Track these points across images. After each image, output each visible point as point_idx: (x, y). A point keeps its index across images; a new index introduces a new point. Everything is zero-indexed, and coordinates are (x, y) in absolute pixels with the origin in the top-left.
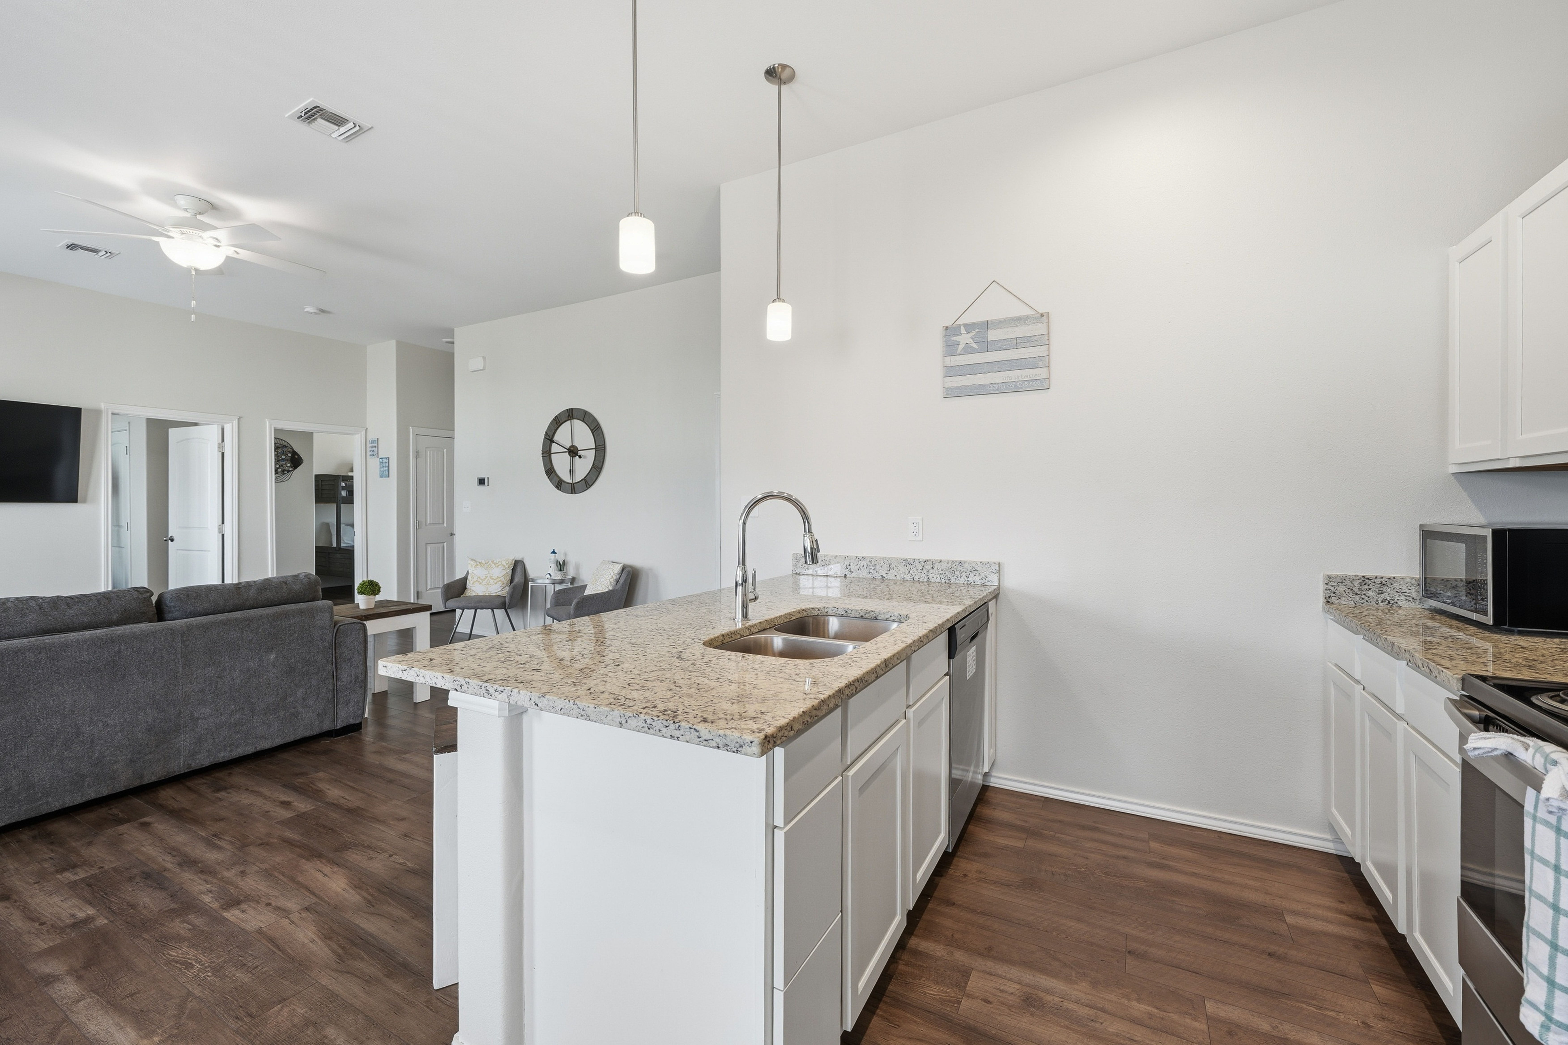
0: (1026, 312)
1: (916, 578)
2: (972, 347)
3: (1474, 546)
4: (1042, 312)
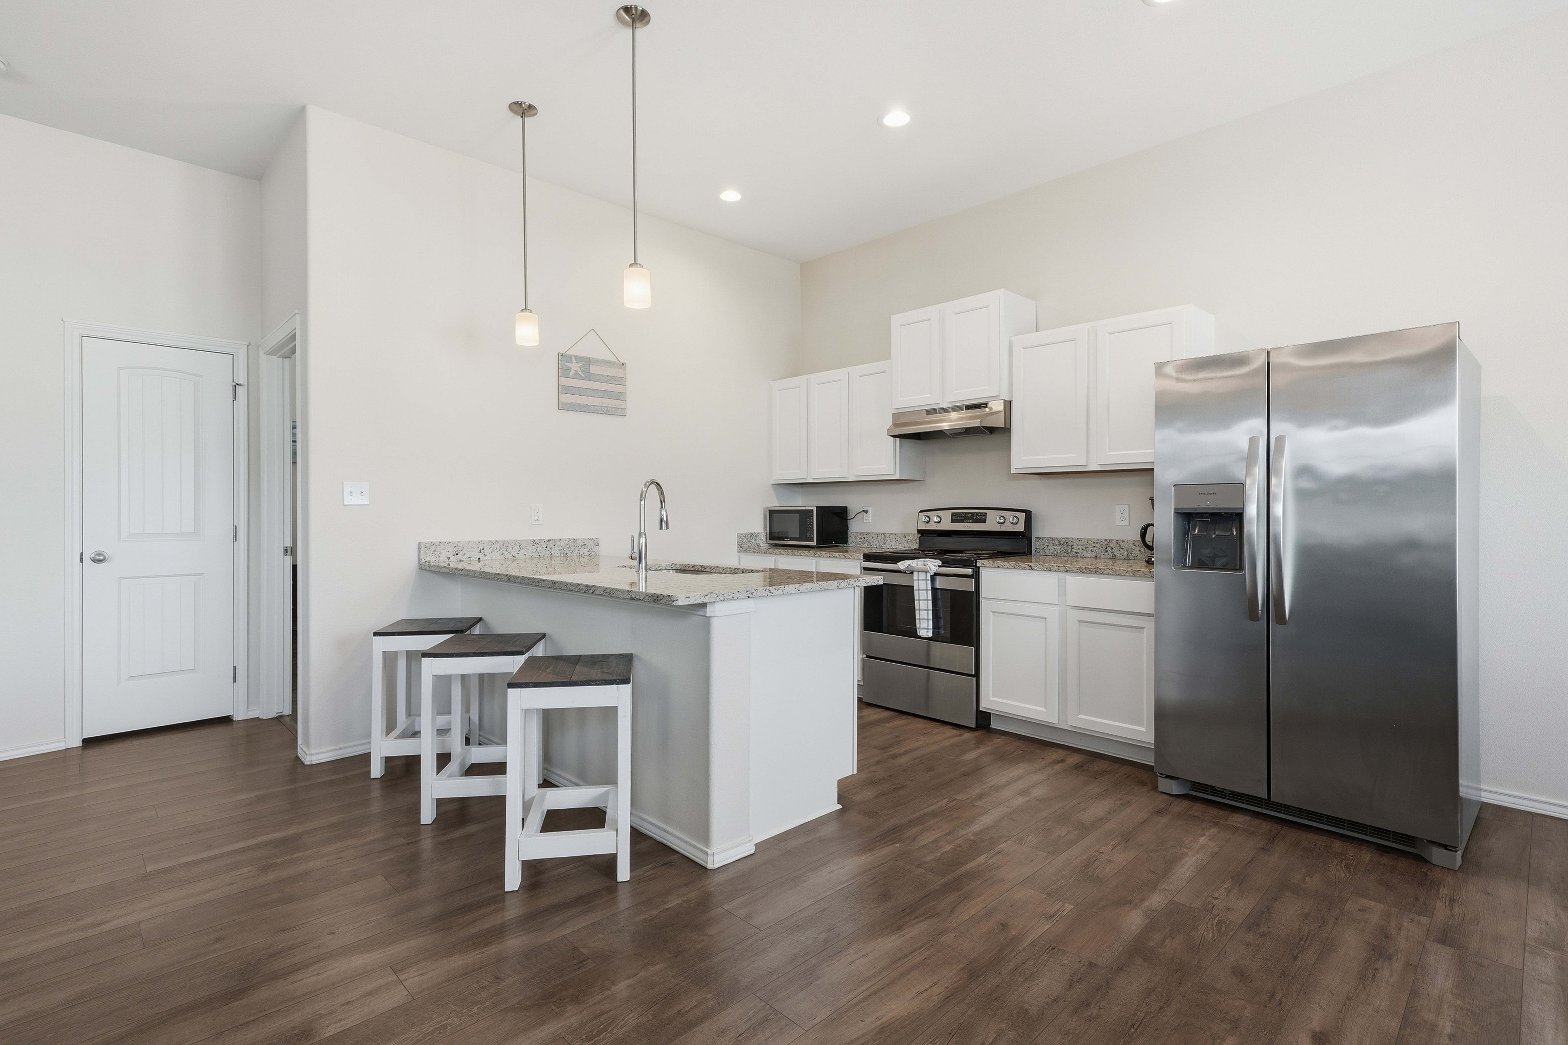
0: (611, 358)
1: (542, 555)
2: (580, 374)
3: (805, 514)
4: (622, 361)
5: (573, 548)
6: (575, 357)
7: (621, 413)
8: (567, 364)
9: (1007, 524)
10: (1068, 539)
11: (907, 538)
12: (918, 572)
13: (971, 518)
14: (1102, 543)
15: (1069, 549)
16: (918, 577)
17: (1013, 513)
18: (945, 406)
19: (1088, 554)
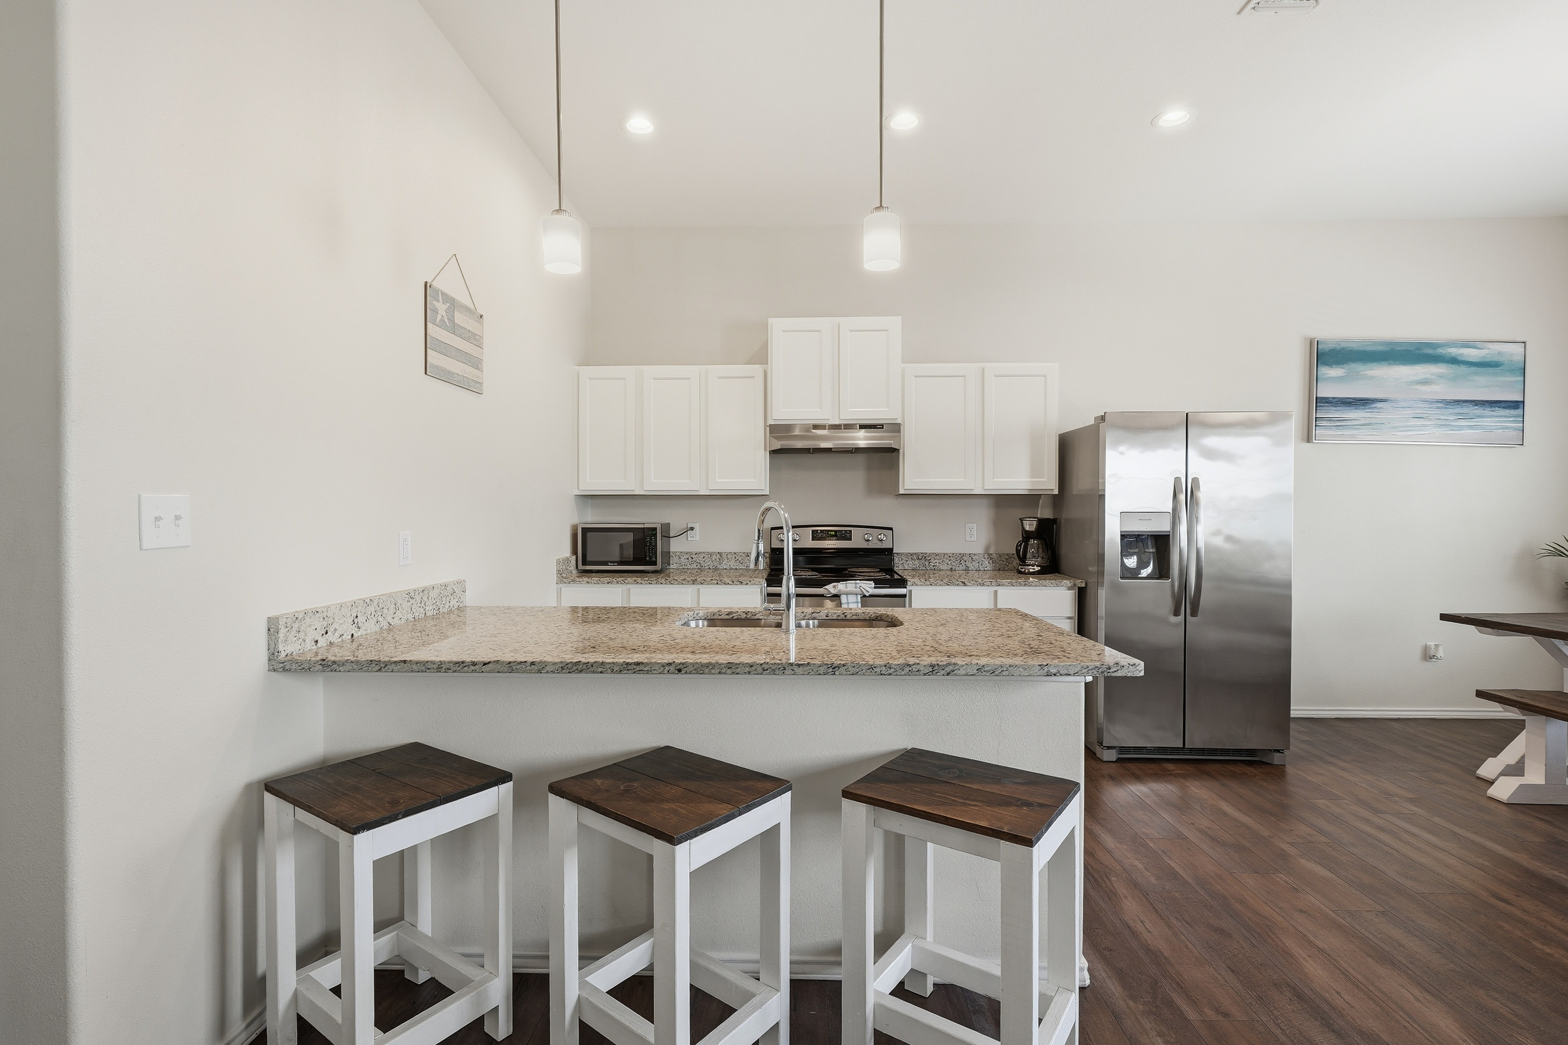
0: (470, 304)
2: (445, 322)
6: (442, 293)
7: (479, 388)
8: (434, 303)
9: (873, 541)
10: (926, 554)
12: (847, 594)
13: (835, 536)
14: (956, 556)
15: (927, 563)
16: (848, 600)
17: (880, 531)
18: (837, 422)
19: (944, 567)
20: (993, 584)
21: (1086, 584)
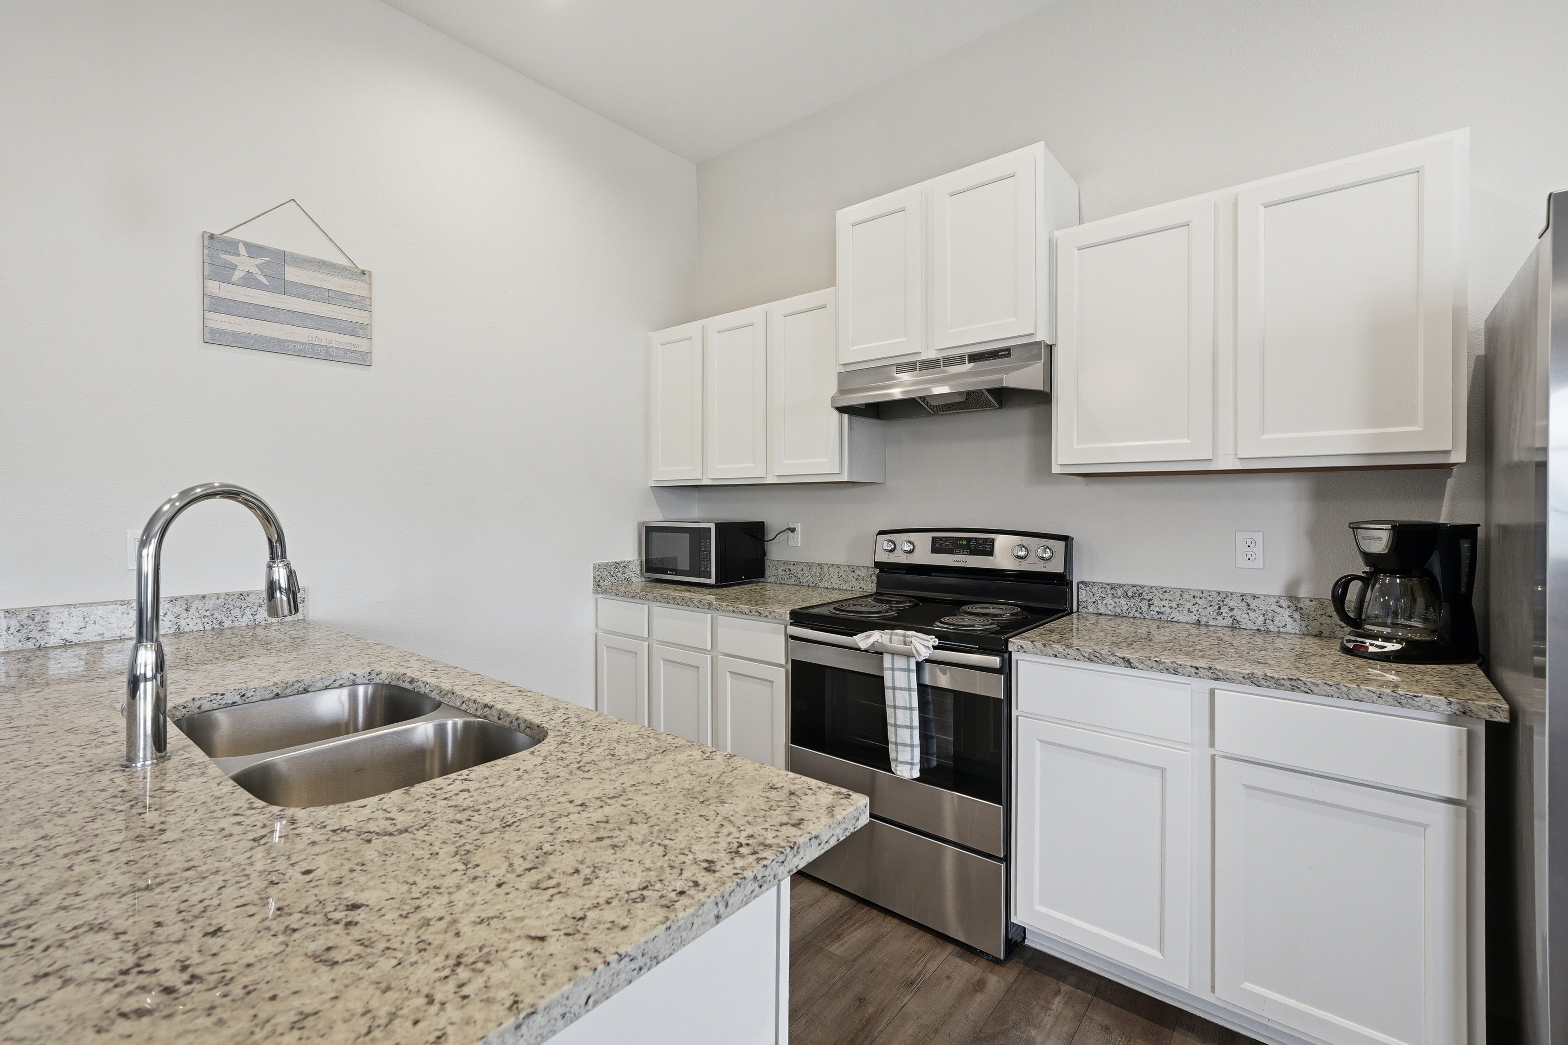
0: (335, 257)
2: (256, 279)
3: (698, 535)
4: (362, 267)
5: (236, 612)
6: (247, 245)
7: (363, 360)
8: (222, 256)
9: (1032, 558)
10: (1142, 587)
11: (858, 572)
12: (894, 653)
13: (966, 546)
14: (1210, 598)
15: (1144, 606)
16: (893, 664)
17: (1043, 541)
18: (931, 355)
19: (1183, 617)
20: (1200, 674)
21: (1514, 714)
